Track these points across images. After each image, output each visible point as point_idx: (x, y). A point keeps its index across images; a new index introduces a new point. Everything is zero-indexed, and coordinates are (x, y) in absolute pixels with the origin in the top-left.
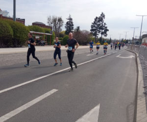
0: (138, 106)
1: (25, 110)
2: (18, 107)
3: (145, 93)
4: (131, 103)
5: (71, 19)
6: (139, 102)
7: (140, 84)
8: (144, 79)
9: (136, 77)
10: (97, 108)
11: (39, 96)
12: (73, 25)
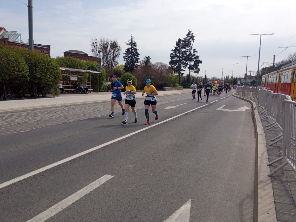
3: (271, 176)
4: (248, 196)
5: (133, 44)
6: (261, 193)
8: (268, 150)
9: (254, 146)
12: (138, 55)
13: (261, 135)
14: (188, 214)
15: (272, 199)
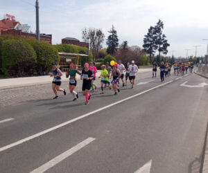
0: (205, 163)
4: (197, 159)
5: (114, 32)
6: (206, 157)
12: (117, 40)
14: (149, 170)
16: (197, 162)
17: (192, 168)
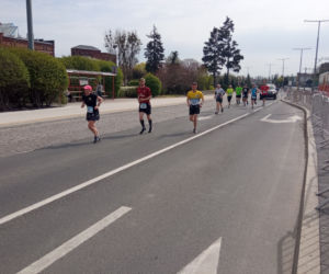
1: (62, 259)
2: (48, 252)
3: (319, 209)
4: (289, 233)
5: (157, 36)
6: (304, 230)
7: (310, 186)
8: (319, 175)
9: (303, 169)
10: (216, 247)
11: (92, 224)
12: (162, 50)
13: (313, 155)
14: (218, 255)
15: (317, 239)
16: (290, 238)
17: (284, 247)
